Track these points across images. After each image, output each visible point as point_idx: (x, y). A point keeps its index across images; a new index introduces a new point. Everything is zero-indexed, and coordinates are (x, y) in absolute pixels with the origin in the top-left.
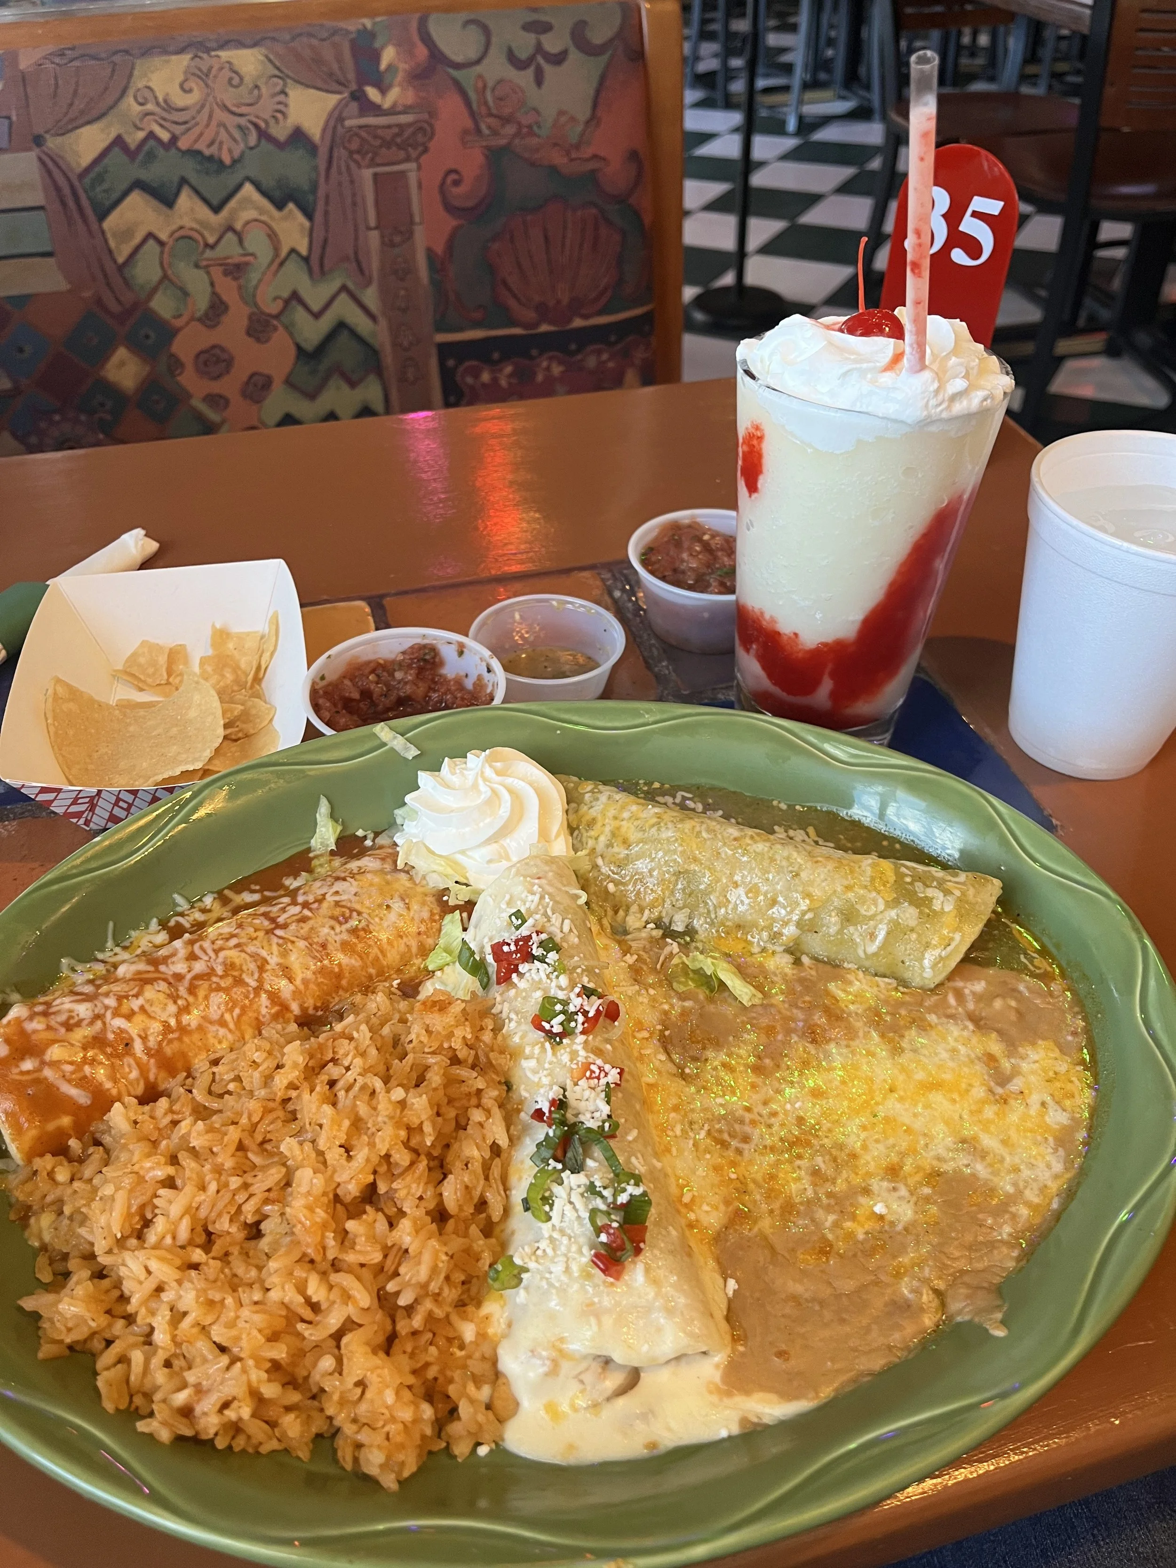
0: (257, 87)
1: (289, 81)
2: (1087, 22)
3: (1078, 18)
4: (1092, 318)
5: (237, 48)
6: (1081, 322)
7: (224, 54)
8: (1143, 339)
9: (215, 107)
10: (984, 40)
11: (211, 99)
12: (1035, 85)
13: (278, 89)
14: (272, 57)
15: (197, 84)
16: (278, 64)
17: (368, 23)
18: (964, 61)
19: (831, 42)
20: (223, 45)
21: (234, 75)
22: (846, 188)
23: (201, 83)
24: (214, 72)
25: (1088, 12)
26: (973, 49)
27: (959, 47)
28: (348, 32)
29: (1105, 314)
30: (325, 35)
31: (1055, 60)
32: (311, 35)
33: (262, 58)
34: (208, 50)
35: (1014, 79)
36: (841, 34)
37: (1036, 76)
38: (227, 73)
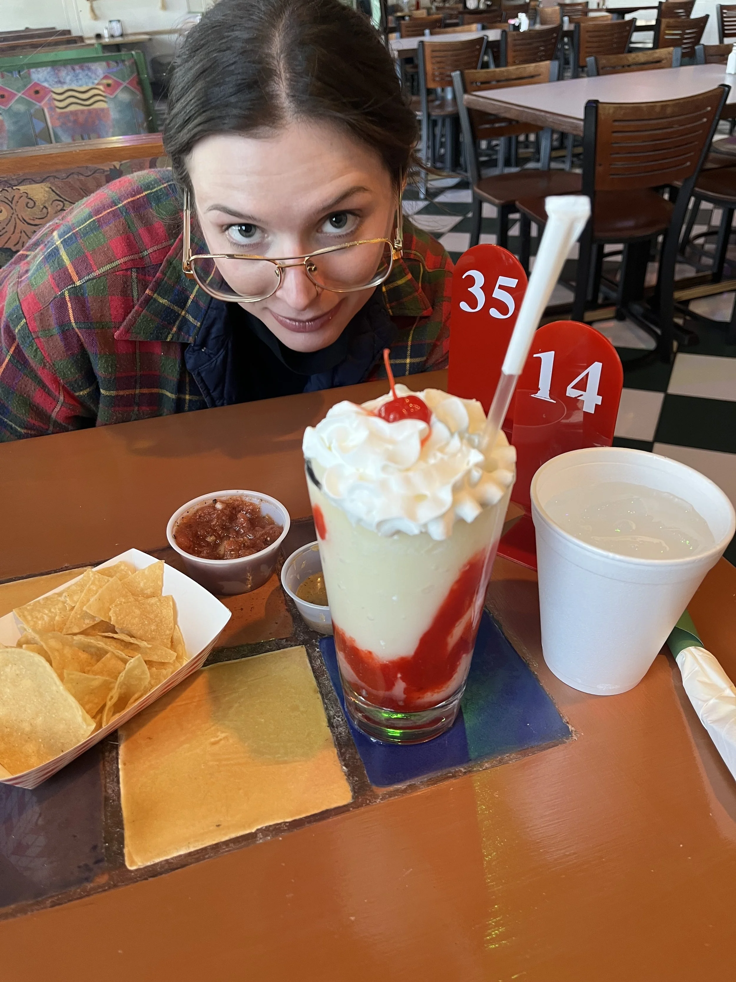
0: (45, 207)
1: (66, 203)
2: (582, 128)
3: (576, 127)
4: (606, 298)
5: (30, 184)
6: (600, 301)
7: (22, 188)
8: (637, 308)
9: (18, 220)
10: (532, 137)
11: (14, 216)
12: (564, 162)
13: (59, 208)
14: (54, 188)
15: (4, 207)
16: (58, 192)
17: (117, 164)
18: (521, 151)
19: (442, 145)
20: (22, 182)
21: (30, 201)
22: (456, 229)
23: (8, 206)
24: (16, 199)
25: (582, 123)
26: (527, 144)
27: (518, 142)
28: (104, 171)
29: (614, 295)
30: (89, 173)
31: (574, 146)
32: (79, 174)
33: (47, 189)
34: (11, 186)
35: (547, 160)
36: (448, 140)
37: (564, 157)
38: (24, 200)
